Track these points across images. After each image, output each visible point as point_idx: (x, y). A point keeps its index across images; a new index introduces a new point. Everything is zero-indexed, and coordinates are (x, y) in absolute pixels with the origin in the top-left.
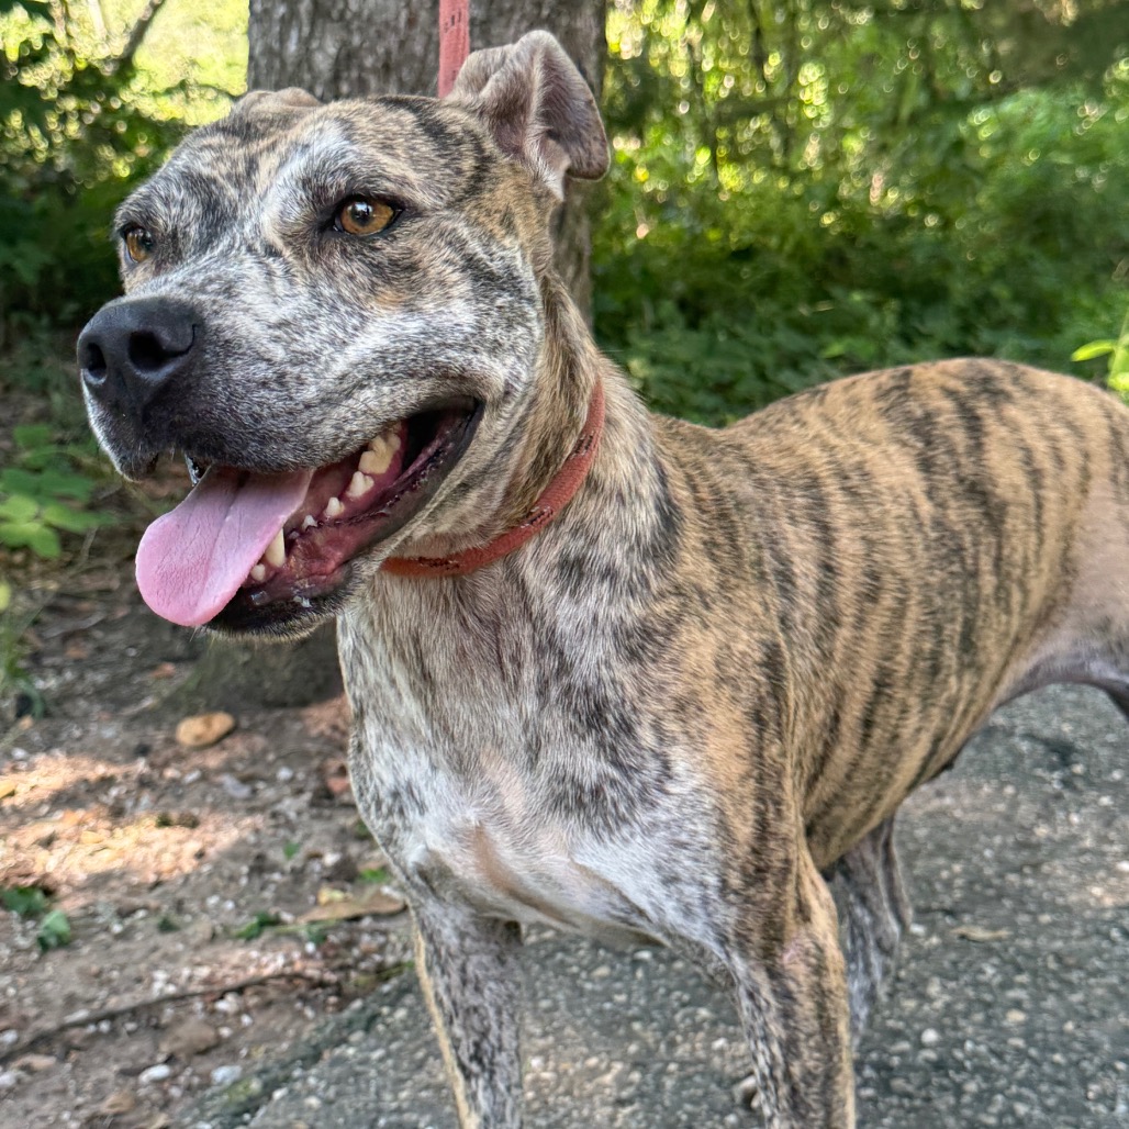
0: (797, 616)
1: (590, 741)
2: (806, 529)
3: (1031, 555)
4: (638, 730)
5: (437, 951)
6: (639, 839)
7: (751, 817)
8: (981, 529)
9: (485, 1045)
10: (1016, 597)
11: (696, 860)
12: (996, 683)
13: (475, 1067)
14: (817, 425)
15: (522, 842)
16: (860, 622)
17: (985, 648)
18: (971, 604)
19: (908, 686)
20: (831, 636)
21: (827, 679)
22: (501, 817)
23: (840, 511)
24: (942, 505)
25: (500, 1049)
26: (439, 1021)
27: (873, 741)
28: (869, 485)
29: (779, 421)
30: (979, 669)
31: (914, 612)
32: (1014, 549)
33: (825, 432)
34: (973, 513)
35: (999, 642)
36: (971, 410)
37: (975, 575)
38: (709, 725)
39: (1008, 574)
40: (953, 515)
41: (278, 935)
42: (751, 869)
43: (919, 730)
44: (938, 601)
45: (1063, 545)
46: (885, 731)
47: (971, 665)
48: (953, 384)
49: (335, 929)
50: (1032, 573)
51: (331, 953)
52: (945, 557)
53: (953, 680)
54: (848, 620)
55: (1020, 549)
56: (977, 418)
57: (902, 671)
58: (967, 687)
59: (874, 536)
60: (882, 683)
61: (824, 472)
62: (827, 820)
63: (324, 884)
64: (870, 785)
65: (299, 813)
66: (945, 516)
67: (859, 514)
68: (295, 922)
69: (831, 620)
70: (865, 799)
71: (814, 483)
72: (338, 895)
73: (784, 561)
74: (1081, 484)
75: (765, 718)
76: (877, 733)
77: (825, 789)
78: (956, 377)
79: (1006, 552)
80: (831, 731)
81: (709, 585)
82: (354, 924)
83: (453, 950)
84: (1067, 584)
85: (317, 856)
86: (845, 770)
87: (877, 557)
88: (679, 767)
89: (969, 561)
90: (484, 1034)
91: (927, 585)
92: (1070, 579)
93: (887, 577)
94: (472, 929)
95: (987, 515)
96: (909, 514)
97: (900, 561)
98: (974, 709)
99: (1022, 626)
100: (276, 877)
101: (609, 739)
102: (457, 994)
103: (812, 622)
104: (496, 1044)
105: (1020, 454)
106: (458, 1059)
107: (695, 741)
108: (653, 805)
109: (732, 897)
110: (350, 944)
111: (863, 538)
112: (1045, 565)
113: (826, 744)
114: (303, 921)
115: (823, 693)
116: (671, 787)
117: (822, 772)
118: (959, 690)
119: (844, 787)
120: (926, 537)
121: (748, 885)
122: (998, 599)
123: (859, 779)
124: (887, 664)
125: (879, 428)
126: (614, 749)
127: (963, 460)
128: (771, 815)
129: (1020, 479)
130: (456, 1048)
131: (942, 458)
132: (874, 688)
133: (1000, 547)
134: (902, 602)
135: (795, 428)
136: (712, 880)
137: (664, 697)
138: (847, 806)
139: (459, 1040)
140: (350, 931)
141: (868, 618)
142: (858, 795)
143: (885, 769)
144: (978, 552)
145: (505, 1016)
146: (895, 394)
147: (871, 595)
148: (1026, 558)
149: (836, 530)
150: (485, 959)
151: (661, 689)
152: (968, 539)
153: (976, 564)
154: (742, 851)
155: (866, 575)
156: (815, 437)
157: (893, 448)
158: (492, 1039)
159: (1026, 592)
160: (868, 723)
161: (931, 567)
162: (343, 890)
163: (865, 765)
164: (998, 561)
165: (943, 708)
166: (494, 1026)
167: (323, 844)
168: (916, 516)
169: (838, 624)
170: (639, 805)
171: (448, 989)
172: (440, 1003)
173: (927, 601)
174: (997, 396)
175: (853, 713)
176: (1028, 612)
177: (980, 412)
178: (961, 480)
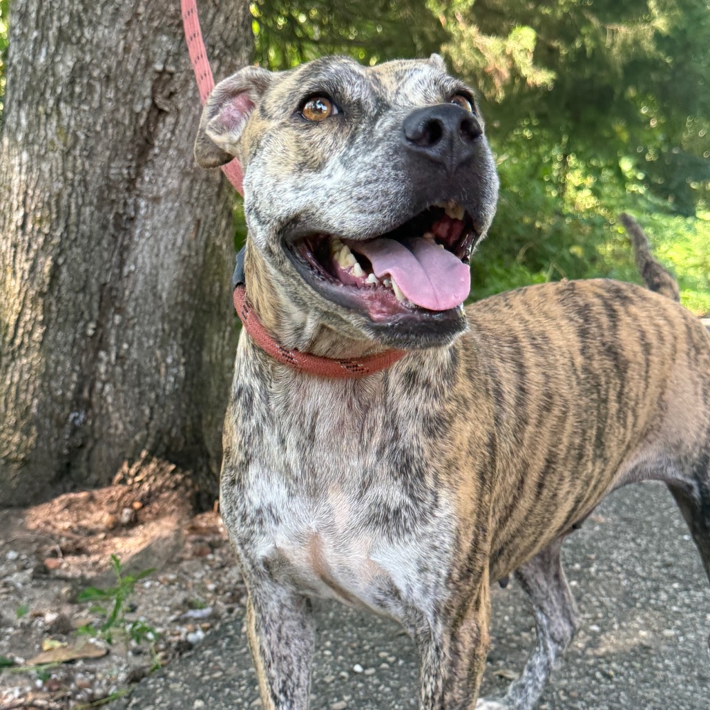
0: (504, 416)
1: (399, 482)
2: (509, 366)
3: (641, 394)
4: (426, 477)
5: (263, 618)
6: (413, 543)
7: (472, 537)
8: (612, 374)
9: (289, 683)
10: (630, 419)
11: (440, 559)
12: (614, 472)
13: (282, 698)
14: (520, 308)
15: (341, 545)
16: (540, 423)
17: (609, 447)
18: (602, 418)
19: (564, 465)
20: (522, 430)
21: (518, 456)
22: (330, 528)
23: (530, 357)
24: (590, 358)
25: (298, 686)
26: (261, 666)
27: (542, 497)
28: (547, 344)
29: (496, 304)
30: (606, 461)
31: (571, 420)
32: (631, 389)
33: (523, 312)
34: (608, 364)
35: (618, 446)
36: (611, 306)
37: (605, 401)
38: (461, 479)
39: (626, 404)
40: (596, 364)
41: (14, 673)
42: (465, 568)
43: (568, 493)
44: (584, 416)
45: (659, 390)
46: (549, 490)
47: (601, 456)
48: (599, 291)
49: (57, 669)
50: (641, 406)
51: (55, 687)
52: (588, 390)
53: (590, 465)
54: (533, 421)
55: (635, 389)
56: (614, 311)
57: (562, 455)
58: (597, 470)
59: (550, 373)
60: (550, 462)
61: (521, 335)
62: (511, 546)
63: (46, 635)
64: (538, 524)
65: (24, 584)
66: (591, 364)
67: (542, 360)
68: (25, 664)
69: (523, 421)
70: (534, 533)
71: (515, 340)
72: (57, 644)
73: (498, 383)
74: (673, 355)
75: (485, 478)
76: (545, 492)
77: (512, 526)
78: (600, 287)
79: (626, 390)
80: (519, 489)
81: (469, 395)
82: (70, 666)
83: (275, 617)
84: (661, 416)
85: (40, 615)
86: (525, 514)
87: (551, 385)
88: (443, 501)
89: (603, 392)
90: (289, 676)
91: (578, 405)
92: (662, 413)
93: (557, 398)
94: (289, 603)
95: (616, 366)
96: (569, 364)
97: (564, 390)
98: (600, 487)
99: (633, 438)
100: (10, 630)
101: (410, 481)
102: (274, 646)
103: (512, 422)
104: (296, 681)
105: (638, 334)
106: (272, 691)
107: (453, 487)
108: (426, 522)
109: (451, 585)
110: (68, 680)
111: (544, 373)
112: (647, 402)
113: (515, 497)
114: (32, 663)
115: (515, 466)
116: (437, 513)
117: (511, 516)
118: (593, 470)
119: (523, 525)
120: (578, 377)
121: (461, 579)
122: (619, 418)
123: (532, 520)
124: (554, 449)
125: (557, 310)
126: (412, 487)
127: (606, 333)
128: (481, 538)
129: (638, 348)
130: (271, 684)
131: (594, 329)
132: (546, 464)
133: (623, 386)
134: (564, 413)
135: (505, 310)
136: (444, 572)
137: (442, 458)
138: (523, 537)
139: (273, 679)
140: (68, 671)
141: (545, 421)
142: (531, 530)
143: (547, 515)
144: (608, 388)
145: (303, 663)
146: (567, 293)
147: (547, 408)
148: (637, 396)
149: (527, 367)
150: (294, 623)
151: (442, 454)
152: (603, 379)
153: (607, 395)
154: (463, 556)
155: (545, 395)
156: (517, 315)
157: (564, 322)
158: (293, 678)
159: (636, 416)
160: (540, 486)
161: (580, 395)
162: (60, 640)
163: (536, 511)
164: (620, 395)
165: (583, 481)
166: (296, 669)
167: (44, 606)
168: (573, 364)
169: (526, 423)
170: (419, 523)
171: (269, 643)
172: (263, 653)
173: (578, 415)
174: (625, 300)
175: (532, 479)
176: (636, 429)
177: (616, 307)
178: (604, 344)
